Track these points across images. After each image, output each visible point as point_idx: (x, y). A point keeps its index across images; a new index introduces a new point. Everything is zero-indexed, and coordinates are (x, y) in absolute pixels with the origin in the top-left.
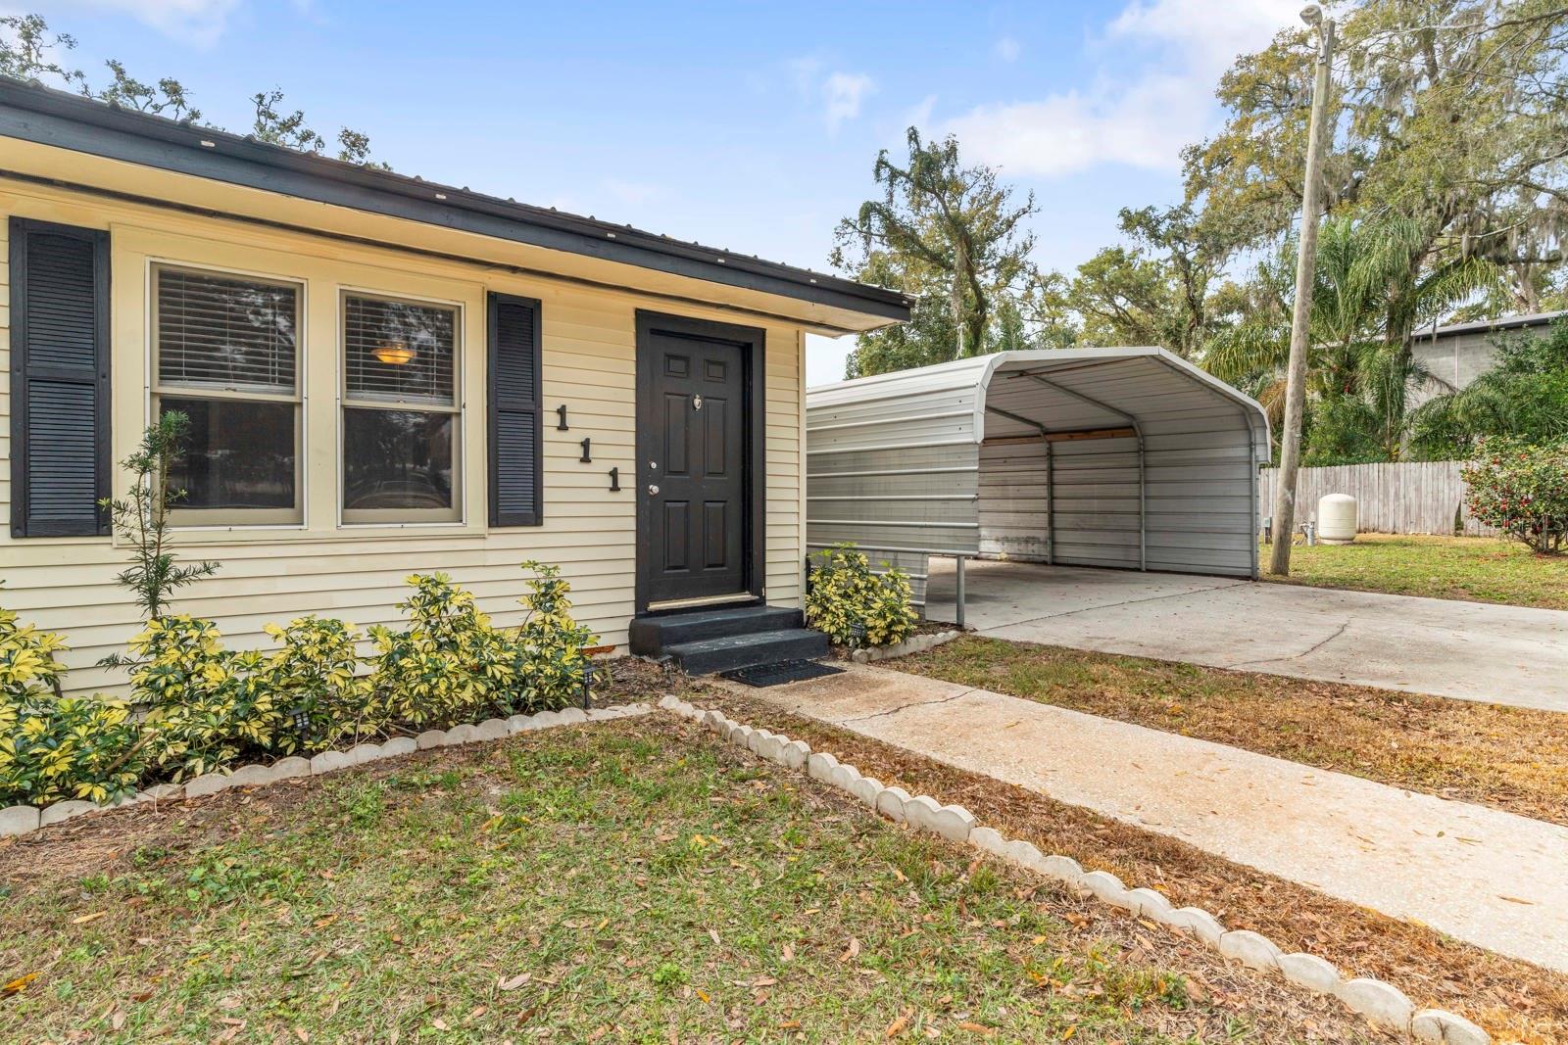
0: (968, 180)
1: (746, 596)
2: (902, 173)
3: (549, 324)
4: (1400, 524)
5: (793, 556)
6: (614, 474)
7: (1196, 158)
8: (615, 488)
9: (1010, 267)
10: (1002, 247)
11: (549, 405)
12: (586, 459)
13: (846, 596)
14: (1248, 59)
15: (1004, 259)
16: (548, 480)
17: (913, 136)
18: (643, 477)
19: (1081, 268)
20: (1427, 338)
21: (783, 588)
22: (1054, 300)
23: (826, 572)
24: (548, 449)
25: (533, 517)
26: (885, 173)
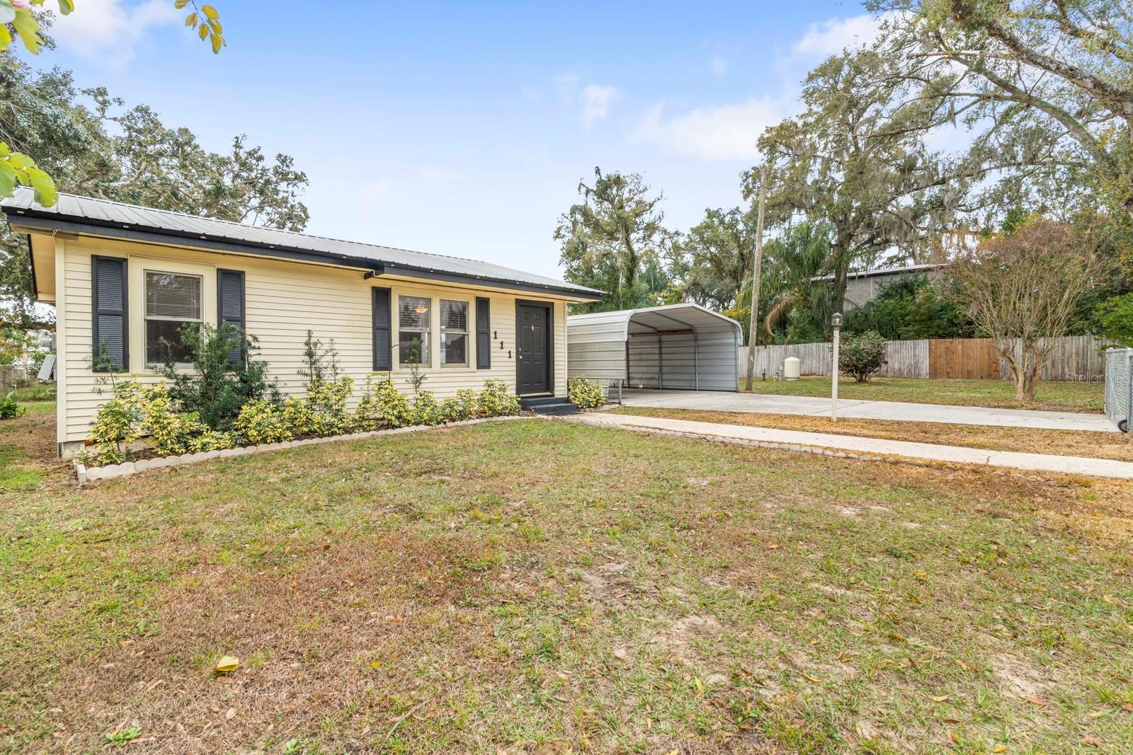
0: (628, 180)
1: (548, 393)
2: (592, 190)
3: (492, 306)
4: (825, 371)
5: (563, 380)
6: (510, 352)
7: (747, 178)
8: (510, 357)
9: (651, 228)
10: (647, 218)
11: (492, 331)
12: (502, 348)
13: (582, 393)
14: (771, 128)
15: (648, 225)
16: (492, 354)
17: (598, 171)
18: (518, 353)
19: (692, 229)
20: (853, 278)
21: (560, 391)
22: (676, 248)
23: (575, 385)
24: (492, 345)
25: (488, 367)
26: (583, 190)
